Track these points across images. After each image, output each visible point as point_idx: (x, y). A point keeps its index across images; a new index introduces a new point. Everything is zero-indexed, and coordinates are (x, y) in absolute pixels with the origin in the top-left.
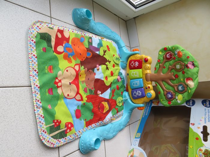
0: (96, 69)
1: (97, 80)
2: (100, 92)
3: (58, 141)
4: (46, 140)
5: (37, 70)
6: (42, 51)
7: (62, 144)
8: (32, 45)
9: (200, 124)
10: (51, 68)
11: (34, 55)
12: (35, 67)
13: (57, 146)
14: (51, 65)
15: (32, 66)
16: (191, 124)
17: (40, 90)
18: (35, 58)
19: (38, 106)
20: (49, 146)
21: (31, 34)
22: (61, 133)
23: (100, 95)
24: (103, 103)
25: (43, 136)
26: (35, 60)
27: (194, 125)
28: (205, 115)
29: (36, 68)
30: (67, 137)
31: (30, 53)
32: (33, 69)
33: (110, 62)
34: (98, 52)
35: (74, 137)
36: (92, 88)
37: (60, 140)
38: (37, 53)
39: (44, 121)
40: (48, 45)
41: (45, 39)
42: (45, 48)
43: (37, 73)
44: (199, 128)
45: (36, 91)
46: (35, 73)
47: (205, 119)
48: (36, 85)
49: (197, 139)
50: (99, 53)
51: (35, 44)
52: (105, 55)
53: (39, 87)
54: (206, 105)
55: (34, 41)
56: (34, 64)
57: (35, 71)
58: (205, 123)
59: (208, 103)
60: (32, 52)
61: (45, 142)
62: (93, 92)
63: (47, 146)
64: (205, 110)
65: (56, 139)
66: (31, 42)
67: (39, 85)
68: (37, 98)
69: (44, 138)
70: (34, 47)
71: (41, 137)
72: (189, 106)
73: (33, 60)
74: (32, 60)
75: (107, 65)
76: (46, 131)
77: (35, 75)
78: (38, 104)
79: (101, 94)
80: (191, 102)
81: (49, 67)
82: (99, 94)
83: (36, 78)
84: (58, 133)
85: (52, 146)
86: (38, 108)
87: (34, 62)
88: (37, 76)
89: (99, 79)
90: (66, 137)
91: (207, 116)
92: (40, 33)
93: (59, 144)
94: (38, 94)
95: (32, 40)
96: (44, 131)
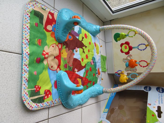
0: (75, 50)
1: (75, 60)
2: (77, 70)
3: (37, 105)
4: (27, 102)
5: (29, 40)
6: (35, 25)
7: (40, 108)
8: (27, 18)
9: (155, 104)
10: (40, 41)
11: (27, 27)
12: (27, 36)
13: (35, 109)
14: (40, 38)
15: (25, 35)
16: (148, 104)
17: (29, 56)
18: (28, 29)
19: (26, 70)
20: (29, 108)
21: (27, 9)
22: (40, 98)
23: (77, 73)
24: (78, 79)
25: (25, 98)
26: (28, 31)
27: (150, 105)
28: (159, 98)
29: (28, 38)
30: (45, 103)
31: (25, 24)
32: (26, 38)
33: (86, 47)
34: (77, 37)
35: (50, 104)
36: (71, 65)
37: (38, 104)
38: (31, 26)
39: (27, 84)
40: (40, 22)
41: (38, 16)
42: (37, 24)
43: (29, 42)
44: (154, 107)
45: (26, 57)
46: (27, 41)
47: (159, 101)
48: (26, 52)
49: (153, 115)
50: (79, 38)
51: (29, 18)
52: (83, 41)
53: (29, 54)
54: (160, 91)
55: (29, 15)
56: (27, 34)
57: (27, 40)
58: (159, 104)
59: (161, 90)
60: (26, 24)
61: (26, 103)
62: (72, 68)
63: (27, 107)
64: (159, 94)
65: (35, 103)
66: (26, 16)
67: (29, 52)
68: (26, 63)
69: (25, 100)
70: (28, 20)
71: (23, 98)
72: (146, 90)
73: (27, 31)
74: (25, 30)
75: (83, 49)
76: (28, 94)
77: (26, 44)
78: (26, 68)
79: (78, 71)
80: (148, 88)
81: (39, 40)
82: (75, 71)
83: (27, 46)
84: (38, 98)
85: (31, 109)
86: (25, 71)
87: (27, 32)
88: (28, 45)
89: (77, 59)
90: (43, 103)
91: (160, 99)
92: (34, 10)
93: (37, 108)
94: (27, 60)
95: (28, 14)
96: (26, 93)
